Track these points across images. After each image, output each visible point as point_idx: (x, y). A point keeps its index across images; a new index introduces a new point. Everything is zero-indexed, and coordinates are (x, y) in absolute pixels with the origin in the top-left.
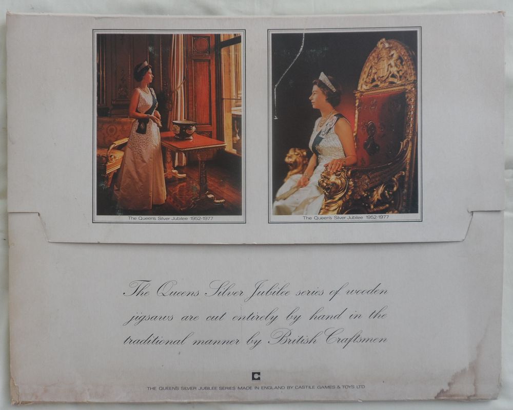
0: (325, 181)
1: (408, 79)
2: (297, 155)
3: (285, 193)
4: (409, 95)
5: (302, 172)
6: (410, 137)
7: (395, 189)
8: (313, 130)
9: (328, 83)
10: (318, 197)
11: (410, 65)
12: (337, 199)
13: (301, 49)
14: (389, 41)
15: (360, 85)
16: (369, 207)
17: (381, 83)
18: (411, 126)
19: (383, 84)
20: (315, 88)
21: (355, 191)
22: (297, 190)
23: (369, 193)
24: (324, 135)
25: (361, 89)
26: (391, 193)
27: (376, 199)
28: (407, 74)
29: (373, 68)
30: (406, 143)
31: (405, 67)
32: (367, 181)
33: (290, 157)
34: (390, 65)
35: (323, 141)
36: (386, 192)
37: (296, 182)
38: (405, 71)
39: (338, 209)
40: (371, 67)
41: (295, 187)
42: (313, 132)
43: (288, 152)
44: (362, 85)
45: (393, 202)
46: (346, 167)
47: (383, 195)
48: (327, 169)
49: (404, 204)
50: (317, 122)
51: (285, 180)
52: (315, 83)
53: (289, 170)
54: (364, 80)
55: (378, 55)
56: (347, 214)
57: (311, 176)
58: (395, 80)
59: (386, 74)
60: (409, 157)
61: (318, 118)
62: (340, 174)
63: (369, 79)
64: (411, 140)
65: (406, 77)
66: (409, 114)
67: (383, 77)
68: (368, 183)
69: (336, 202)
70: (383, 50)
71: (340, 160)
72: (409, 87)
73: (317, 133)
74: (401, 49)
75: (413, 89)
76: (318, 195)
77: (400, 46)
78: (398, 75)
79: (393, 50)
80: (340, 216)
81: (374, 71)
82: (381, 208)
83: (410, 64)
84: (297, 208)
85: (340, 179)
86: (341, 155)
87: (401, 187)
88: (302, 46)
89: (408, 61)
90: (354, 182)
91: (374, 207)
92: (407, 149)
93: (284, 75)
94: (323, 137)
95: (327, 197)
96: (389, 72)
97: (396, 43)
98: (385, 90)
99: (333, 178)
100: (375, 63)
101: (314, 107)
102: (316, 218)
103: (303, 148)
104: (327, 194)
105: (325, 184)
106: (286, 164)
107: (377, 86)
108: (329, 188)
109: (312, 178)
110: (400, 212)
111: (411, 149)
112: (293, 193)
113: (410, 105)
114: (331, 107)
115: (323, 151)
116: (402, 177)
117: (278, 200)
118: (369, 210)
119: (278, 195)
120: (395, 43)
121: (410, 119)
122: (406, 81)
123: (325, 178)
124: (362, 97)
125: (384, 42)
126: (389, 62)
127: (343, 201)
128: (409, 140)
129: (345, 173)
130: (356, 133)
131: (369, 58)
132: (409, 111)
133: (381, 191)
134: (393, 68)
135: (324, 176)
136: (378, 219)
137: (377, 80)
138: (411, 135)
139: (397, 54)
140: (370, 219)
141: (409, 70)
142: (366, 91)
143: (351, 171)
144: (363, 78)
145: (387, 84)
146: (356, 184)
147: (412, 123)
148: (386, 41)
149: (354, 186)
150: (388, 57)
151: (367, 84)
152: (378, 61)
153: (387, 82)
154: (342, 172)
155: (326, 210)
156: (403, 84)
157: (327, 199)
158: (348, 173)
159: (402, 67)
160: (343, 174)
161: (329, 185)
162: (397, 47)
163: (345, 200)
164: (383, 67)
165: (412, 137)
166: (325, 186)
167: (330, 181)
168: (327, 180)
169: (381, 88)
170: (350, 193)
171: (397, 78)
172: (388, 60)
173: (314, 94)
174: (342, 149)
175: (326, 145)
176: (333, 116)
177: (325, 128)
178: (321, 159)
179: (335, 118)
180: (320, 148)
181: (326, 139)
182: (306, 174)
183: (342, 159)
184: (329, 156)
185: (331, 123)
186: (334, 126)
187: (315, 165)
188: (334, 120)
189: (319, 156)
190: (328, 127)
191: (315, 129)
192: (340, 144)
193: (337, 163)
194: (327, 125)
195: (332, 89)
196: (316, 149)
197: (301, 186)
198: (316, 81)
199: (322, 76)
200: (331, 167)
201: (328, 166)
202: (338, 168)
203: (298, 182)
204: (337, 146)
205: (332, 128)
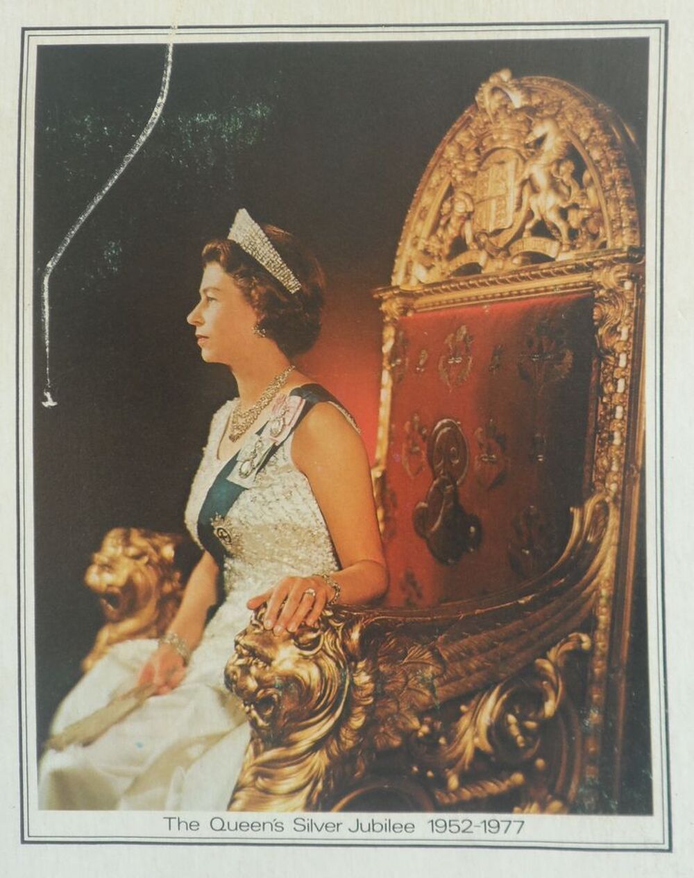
0: (253, 670)
1: (604, 245)
2: (137, 557)
3: (87, 719)
4: (608, 310)
5: (158, 628)
6: (613, 487)
7: (550, 707)
8: (201, 454)
9: (267, 255)
10: (222, 736)
11: (613, 185)
12: (303, 746)
13: (158, 111)
14: (525, 80)
15: (400, 265)
16: (442, 782)
17: (491, 257)
18: (617, 441)
19: (498, 264)
20: (213, 275)
21: (379, 713)
22: (138, 707)
23: (438, 725)
24: (246, 475)
25: (407, 282)
26: (531, 724)
27: (469, 751)
28: (600, 222)
29: (459, 195)
30: (594, 513)
31: (591, 192)
32: (429, 672)
33: (108, 567)
34: (528, 183)
35: (244, 499)
36: (511, 718)
37: (134, 670)
38: (592, 210)
39: (308, 788)
40: (451, 191)
42: (204, 463)
43: (98, 546)
44: (410, 262)
45: (540, 762)
46: (341, 613)
47: (497, 731)
48: (259, 619)
49: (591, 773)
50: (220, 420)
51: (89, 662)
52: (213, 256)
53: (101, 621)
54: (421, 247)
55: (480, 138)
56: (346, 809)
57: (194, 647)
58: (551, 248)
59: (511, 219)
60: (607, 570)
61: (224, 403)
62: (316, 642)
63: (441, 241)
64: (615, 500)
65: (595, 236)
66: (609, 388)
67: (498, 232)
68: (436, 683)
69: (299, 759)
70: (501, 117)
71: (318, 581)
72: (608, 278)
73: (218, 467)
74: (578, 116)
75: (628, 285)
76: (227, 728)
77: (571, 102)
78: (560, 224)
79: (542, 119)
80: (320, 817)
81: (460, 208)
82: (492, 787)
83: (613, 181)
84: (137, 784)
85: (316, 659)
86: (319, 560)
87: (576, 698)
88: (161, 101)
89: (609, 169)
90: (377, 677)
91: (465, 779)
92: (599, 541)
93: (82, 219)
94: (245, 483)
95: (262, 739)
96: (523, 213)
97: (557, 93)
98: (505, 289)
99: (286, 658)
100: (465, 172)
101: (206, 355)
102: (217, 824)
103: (162, 531)
104: (261, 722)
105: (252, 684)
106: (93, 595)
107: (473, 269)
108: (268, 701)
109: (196, 657)
110: (574, 808)
111: (615, 539)
112: (122, 719)
113: (612, 351)
114: (281, 357)
115: (246, 543)
116: (579, 658)
117: (59, 749)
118: (439, 794)
119: (59, 726)
120: (549, 89)
121: (613, 412)
122: (595, 250)
123: (251, 659)
124: (410, 314)
125: (507, 87)
126: (524, 168)
127: (330, 756)
128: (608, 499)
129: (337, 636)
130: (382, 467)
131: (443, 152)
132: (609, 378)
133: (491, 715)
134: (542, 196)
135: (250, 647)
136: (479, 834)
137: (476, 247)
138: (615, 478)
139: (560, 139)
140: (447, 835)
141: (608, 205)
142: (426, 290)
143: (362, 627)
144: (417, 237)
145: (515, 264)
146: (384, 684)
147: (620, 429)
148: (514, 81)
149: (375, 694)
150: (523, 150)
151: (433, 263)
152: (479, 165)
153: (516, 253)
154: (325, 631)
155: (258, 794)
156: (584, 262)
157: (262, 747)
158: (350, 638)
159: (580, 194)
160: (328, 644)
161: (271, 687)
162: (561, 106)
163: (340, 751)
164: (501, 192)
165: (618, 487)
166: (254, 691)
167: (275, 668)
168: (261, 664)
169: (490, 279)
170: (357, 723)
171: (558, 240)
172: (521, 162)
173: (209, 299)
174: (324, 533)
175: (255, 517)
176: (288, 394)
177: (254, 444)
178: (237, 577)
179: (296, 406)
180: (231, 529)
181: (255, 492)
182: (175, 640)
183: (325, 576)
184: (270, 565)
185: (279, 424)
186: (291, 437)
187: (212, 602)
188: (292, 410)
189: (226, 565)
190: (265, 443)
191: (210, 450)
192: (318, 511)
193: (304, 593)
194: (259, 433)
195: (282, 278)
196: (215, 532)
197: (153, 690)
198: (215, 248)
199: (241, 227)
200: (276, 610)
201: (265, 605)
202: (306, 617)
203: (140, 674)
204: (304, 521)
205: (282, 444)
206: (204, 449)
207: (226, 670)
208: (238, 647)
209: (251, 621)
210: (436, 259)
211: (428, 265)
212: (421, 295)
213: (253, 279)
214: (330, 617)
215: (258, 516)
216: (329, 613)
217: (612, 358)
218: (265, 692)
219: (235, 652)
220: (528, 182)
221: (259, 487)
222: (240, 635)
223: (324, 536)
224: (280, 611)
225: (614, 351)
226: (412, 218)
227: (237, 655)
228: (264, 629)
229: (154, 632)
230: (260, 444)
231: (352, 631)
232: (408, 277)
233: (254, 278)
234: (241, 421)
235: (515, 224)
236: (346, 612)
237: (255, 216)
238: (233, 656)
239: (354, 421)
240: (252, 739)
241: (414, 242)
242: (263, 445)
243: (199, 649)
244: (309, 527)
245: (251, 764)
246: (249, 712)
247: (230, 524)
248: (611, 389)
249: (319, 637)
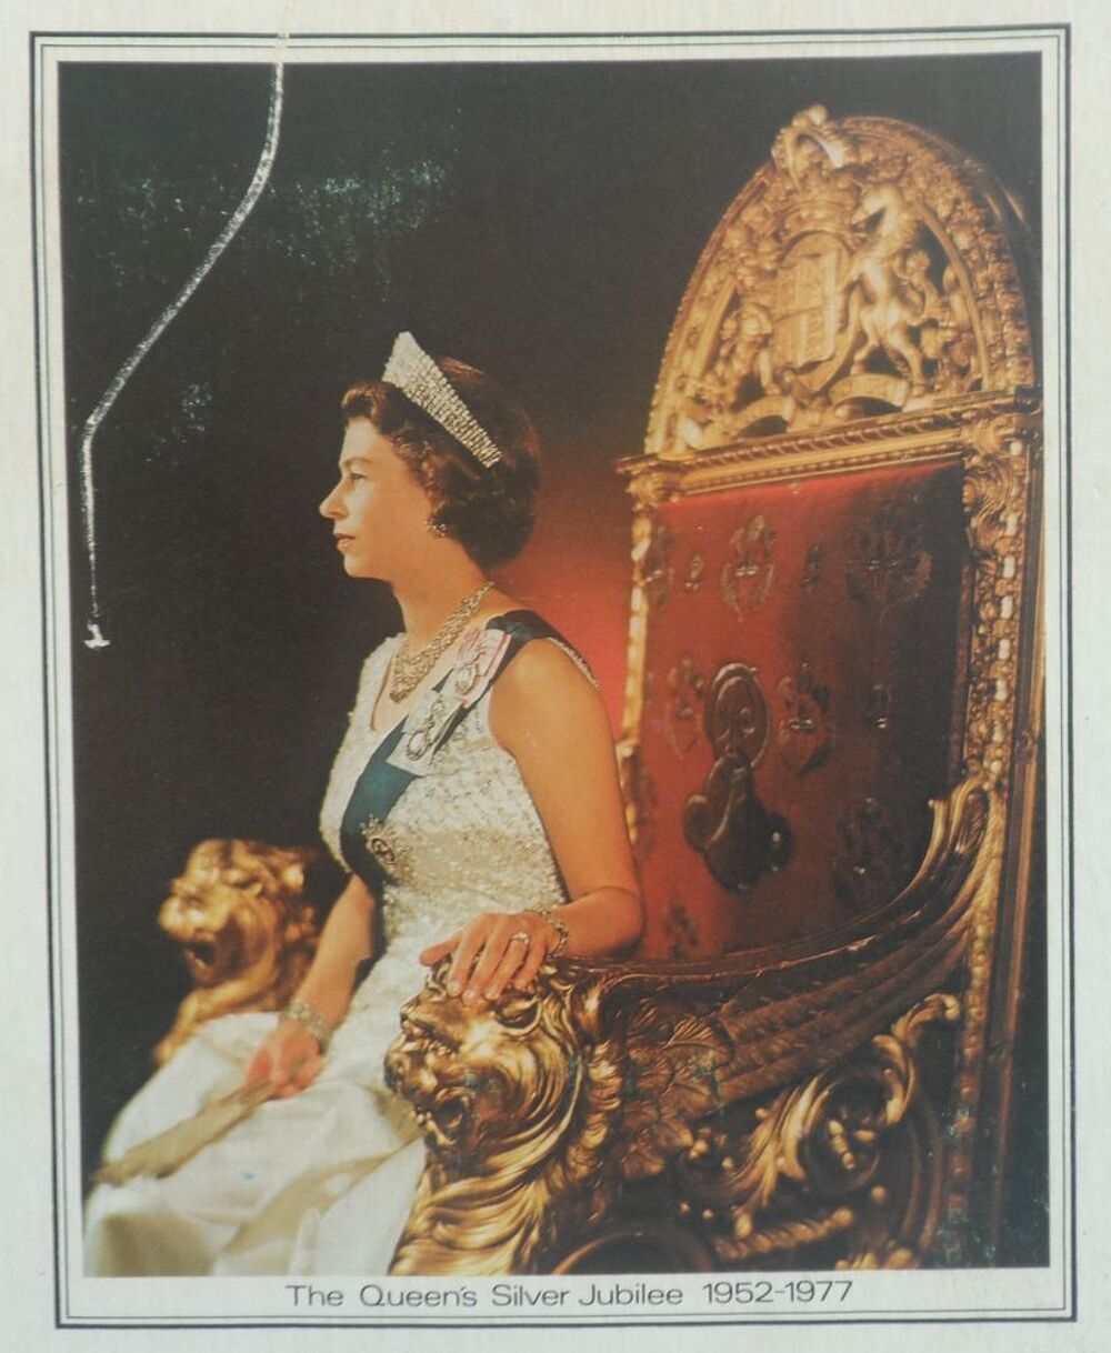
0: (430, 1059)
1: (977, 385)
2: (242, 885)
3: (164, 1137)
4: (986, 489)
5: (278, 995)
6: (996, 767)
7: (895, 1108)
8: (346, 724)
9: (445, 406)
10: (381, 1161)
11: (991, 289)
12: (509, 1174)
13: (263, 174)
14: (848, 123)
15: (657, 422)
16: (726, 1226)
17: (801, 406)
18: (1001, 695)
19: (813, 417)
20: (360, 438)
21: (630, 1123)
22: (245, 1117)
23: (722, 1139)
24: (418, 755)
25: (669, 447)
26: (866, 1135)
27: (769, 1179)
28: (972, 348)
29: (749, 309)
30: (966, 807)
31: (956, 300)
32: (708, 1058)
33: (197, 900)
34: (858, 289)
35: (414, 793)
36: (835, 1127)
37: (238, 1061)
38: (959, 330)
39: (516, 1240)
40: (735, 302)
41: (226, 1101)
42: (350, 736)
43: (180, 869)
44: (674, 417)
45: (878, 1192)
46: (570, 971)
47: (814, 1146)
48: (440, 979)
49: (956, 1207)
50: (376, 667)
51: (166, 1049)
52: (360, 408)
53: (185, 985)
54: (690, 391)
55: (781, 216)
56: (576, 1269)
57: (337, 1024)
58: (894, 391)
59: (831, 346)
60: (986, 896)
61: (380, 641)
62: (530, 1014)
63: (723, 382)
64: (998, 787)
65: (963, 372)
66: (987, 611)
67: (811, 366)
68: (718, 1075)
69: (501, 1195)
70: (812, 182)
71: (532, 920)
72: (984, 437)
73: (374, 742)
74: (934, 180)
75: (1016, 448)
76: (388, 1150)
77: (922, 158)
78: (909, 353)
79: (877, 185)
80: (534, 1283)
81: (752, 328)
82: (804, 1232)
83: (991, 284)
84: (243, 1235)
85: (529, 1042)
86: (534, 888)
87: (935, 1093)
88: (268, 156)
89: (983, 264)
90: (625, 1068)
91: (762, 1221)
92: (975, 851)
93: (144, 347)
94: (416, 767)
95: (443, 1164)
96: (850, 336)
97: (899, 142)
98: (825, 457)
99: (482, 1040)
100: (759, 272)
101: (352, 565)
102: (372, 1295)
104: (442, 1139)
105: (428, 1080)
106: (172, 944)
107: (772, 426)
108: (453, 1106)
109: (339, 1039)
110: (928, 1259)
111: (998, 848)
112: (219, 1136)
113: (991, 553)
115: (417, 861)
116: (942, 1032)
117: (117, 1182)
118: (720, 1244)
119: (118, 1147)
120: (889, 138)
121: (995, 648)
122: (965, 393)
123: (427, 1042)
124: (675, 499)
125: (820, 134)
126: (851, 263)
127: (551, 1190)
128: (986, 786)
129: (563, 1006)
130: (633, 741)
131: (722, 239)
132: (988, 596)
133: (804, 1123)
134: (879, 308)
135: (425, 1023)
136: (782, 1304)
137: (777, 391)
138: (999, 752)
139: (905, 216)
140: (733, 1306)
141: (984, 321)
142: (700, 460)
143: (602, 992)
144: (683, 376)
145: (839, 417)
146: (637, 1077)
147: (1005, 675)
148: (831, 124)
149: (622, 1094)
150: (848, 235)
151: (710, 417)
152: (781, 259)
153: (841, 399)
154: (544, 998)
155: (436, 1248)
156: (947, 412)
157: (443, 1177)
158: (583, 1009)
159: (939, 303)
160: (550, 1016)
161: (459, 1084)
162: (906, 164)
163: (565, 1181)
164: (816, 302)
165: (1004, 764)
166: (431, 1090)
167: (464, 1056)
168: (442, 1050)
169: (801, 442)
170: (594, 1138)
171: (906, 378)
172: (845, 253)
173: (354, 477)
174: (541, 846)
175: (432, 821)
176: (484, 627)
177: (429, 706)
178: (404, 916)
179: (497, 644)
180: (394, 841)
181: (432, 782)
182: (306, 1014)
183: (544, 913)
184: (456, 896)
185: (470, 674)
186: (489, 694)
187: (365, 955)
188: (489, 652)
189: (386, 897)
190: (447, 704)
191: (360, 715)
192: (532, 811)
193: (510, 941)
194: (438, 688)
195: (471, 444)
196: (369, 845)
197: (270, 1091)
198: (363, 395)
199: (403, 361)
200: (467, 966)
201: (449, 959)
202: (515, 976)
203: (248, 1066)
204: (509, 826)
205: (474, 706)
206: (350, 714)
207: (387, 1060)
208: (406, 1023)
209: (427, 984)
210: (715, 411)
211: (702, 420)
212: (690, 468)
213: (424, 446)
214: (552, 976)
215: (436, 818)
216: (550, 970)
217: (992, 564)
218: (447, 1093)
219: (401, 1031)
220: (858, 287)
221: (440, 773)
222: (410, 1005)
223: (541, 850)
224: (473, 967)
225: (996, 552)
226: (675, 346)
227: (404, 1037)
228: (448, 996)
229: (270, 1001)
230: (439, 706)
231: (587, 998)
232: (671, 440)
233: (426, 443)
234: (409, 670)
235: (838, 353)
236: (577, 967)
237: (426, 343)
238: (399, 1038)
239: (589, 669)
240: (428, 1166)
241: (679, 385)
242: (444, 707)
243: (345, 1027)
244: (517, 837)
245: (428, 1201)
246: (424, 1123)
247: (393, 833)
248: (992, 612)
249: (534, 1007)
